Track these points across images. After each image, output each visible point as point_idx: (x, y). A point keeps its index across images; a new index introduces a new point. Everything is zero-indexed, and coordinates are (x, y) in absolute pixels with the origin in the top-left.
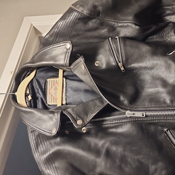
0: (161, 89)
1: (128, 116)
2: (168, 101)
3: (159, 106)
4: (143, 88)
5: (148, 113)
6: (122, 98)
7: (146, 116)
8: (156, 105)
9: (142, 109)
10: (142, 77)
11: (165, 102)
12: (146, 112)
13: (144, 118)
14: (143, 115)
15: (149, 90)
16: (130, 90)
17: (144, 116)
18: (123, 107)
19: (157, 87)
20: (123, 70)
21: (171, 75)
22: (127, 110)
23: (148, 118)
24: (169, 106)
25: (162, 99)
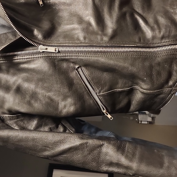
0: (76, 26)
1: (41, 51)
2: (82, 39)
3: (72, 42)
4: (60, 24)
5: (61, 49)
6: (36, 32)
7: (59, 52)
8: (69, 41)
9: (56, 45)
10: (60, 14)
11: (78, 39)
12: (59, 48)
13: (57, 54)
14: (56, 51)
15: (64, 27)
16: (46, 25)
17: (57, 52)
18: (36, 41)
19: (73, 24)
20: (42, 5)
21: (87, 12)
22: (40, 44)
23: (60, 54)
24: (82, 42)
25: (76, 36)
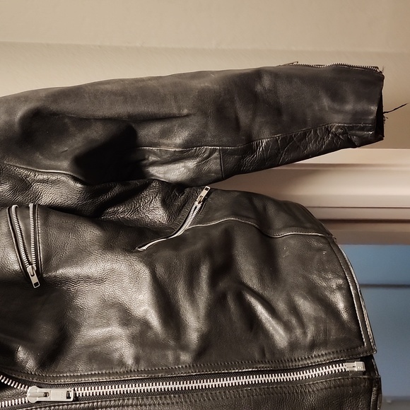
0: (116, 330)
1: (33, 401)
2: (130, 361)
3: (108, 372)
4: (77, 326)
5: (81, 392)
6: (22, 354)
7: (76, 399)
8: (100, 370)
9: (68, 381)
10: (79, 302)
11: (121, 363)
12: (76, 389)
13: (72, 404)
14: (69, 397)
15: (91, 333)
16: (45, 333)
17: (72, 399)
18: (20, 377)
19: (108, 325)
20: (36, 284)
22: (30, 384)
23: (80, 404)
24: (131, 371)
25: (116, 355)
